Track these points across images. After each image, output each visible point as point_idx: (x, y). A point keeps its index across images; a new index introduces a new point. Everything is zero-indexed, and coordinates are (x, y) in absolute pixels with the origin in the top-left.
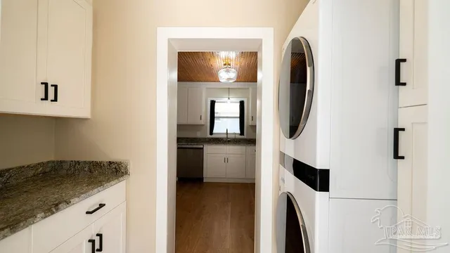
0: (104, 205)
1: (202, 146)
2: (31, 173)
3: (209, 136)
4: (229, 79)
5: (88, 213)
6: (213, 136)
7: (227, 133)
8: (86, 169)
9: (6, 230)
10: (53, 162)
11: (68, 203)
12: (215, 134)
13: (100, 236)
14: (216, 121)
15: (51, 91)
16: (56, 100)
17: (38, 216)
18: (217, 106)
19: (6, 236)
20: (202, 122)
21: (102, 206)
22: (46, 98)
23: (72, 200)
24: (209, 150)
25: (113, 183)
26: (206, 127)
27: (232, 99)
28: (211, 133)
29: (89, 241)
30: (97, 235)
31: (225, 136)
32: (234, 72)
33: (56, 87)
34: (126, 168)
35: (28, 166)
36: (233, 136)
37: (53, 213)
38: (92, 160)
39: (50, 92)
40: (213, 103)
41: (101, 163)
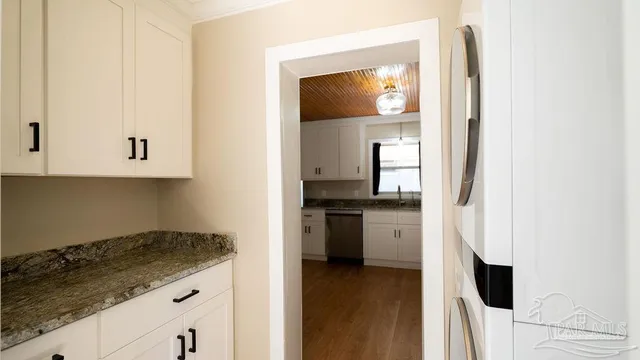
0: (198, 292)
1: (360, 212)
2: (130, 246)
3: (371, 196)
4: (393, 109)
5: (175, 300)
6: (378, 197)
7: (399, 192)
8: (189, 243)
9: (68, 315)
10: (156, 232)
11: (146, 287)
12: (382, 193)
13: (193, 331)
14: (382, 174)
15: (140, 147)
16: (145, 158)
17: (107, 301)
18: (383, 151)
19: (68, 323)
20: (361, 176)
21: (195, 292)
22: (134, 157)
23: (152, 284)
24: (371, 217)
25: (211, 263)
26: (368, 185)
27: (405, 139)
28: (376, 191)
29: (179, 337)
30: (190, 330)
31: (396, 197)
32: (401, 98)
33: (145, 141)
34: (232, 243)
35: (127, 237)
36: (409, 197)
37: (126, 299)
38: (193, 231)
39: (138, 148)
40: (377, 147)
41: (204, 235)
